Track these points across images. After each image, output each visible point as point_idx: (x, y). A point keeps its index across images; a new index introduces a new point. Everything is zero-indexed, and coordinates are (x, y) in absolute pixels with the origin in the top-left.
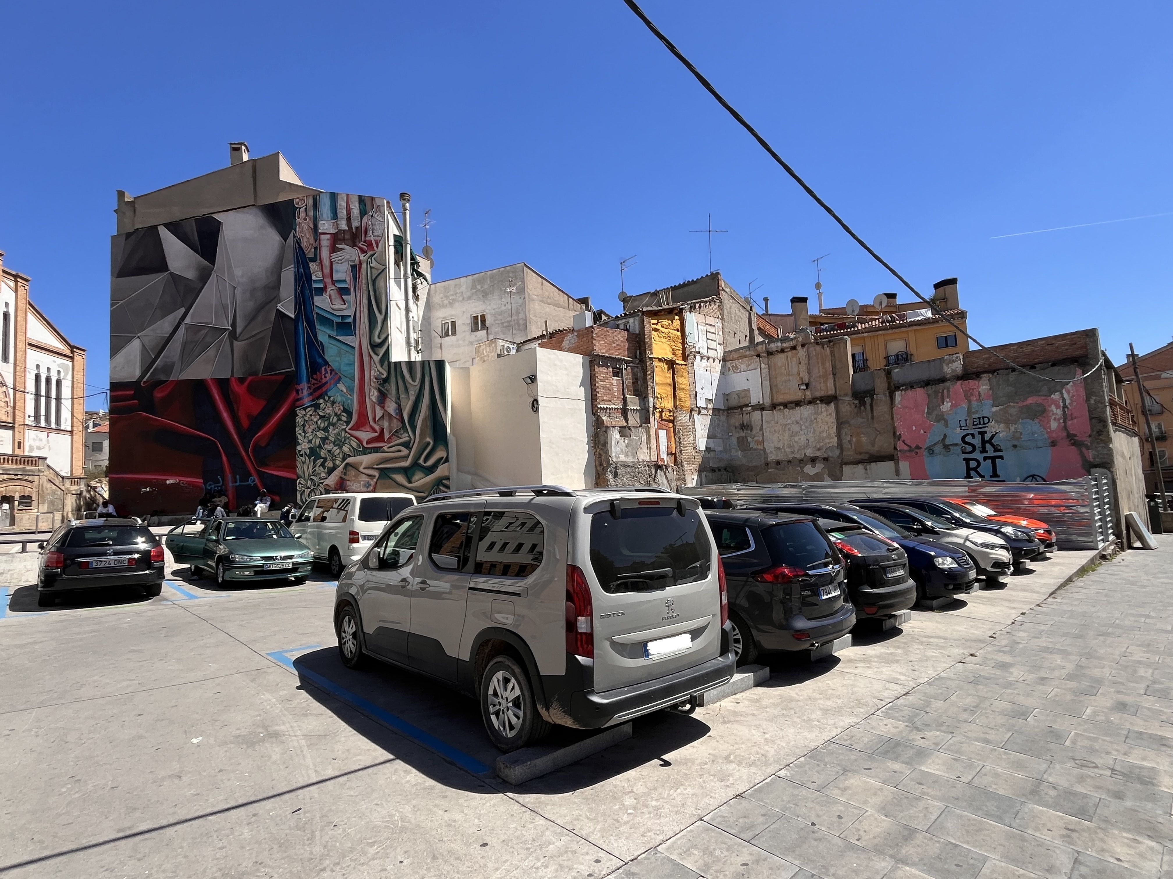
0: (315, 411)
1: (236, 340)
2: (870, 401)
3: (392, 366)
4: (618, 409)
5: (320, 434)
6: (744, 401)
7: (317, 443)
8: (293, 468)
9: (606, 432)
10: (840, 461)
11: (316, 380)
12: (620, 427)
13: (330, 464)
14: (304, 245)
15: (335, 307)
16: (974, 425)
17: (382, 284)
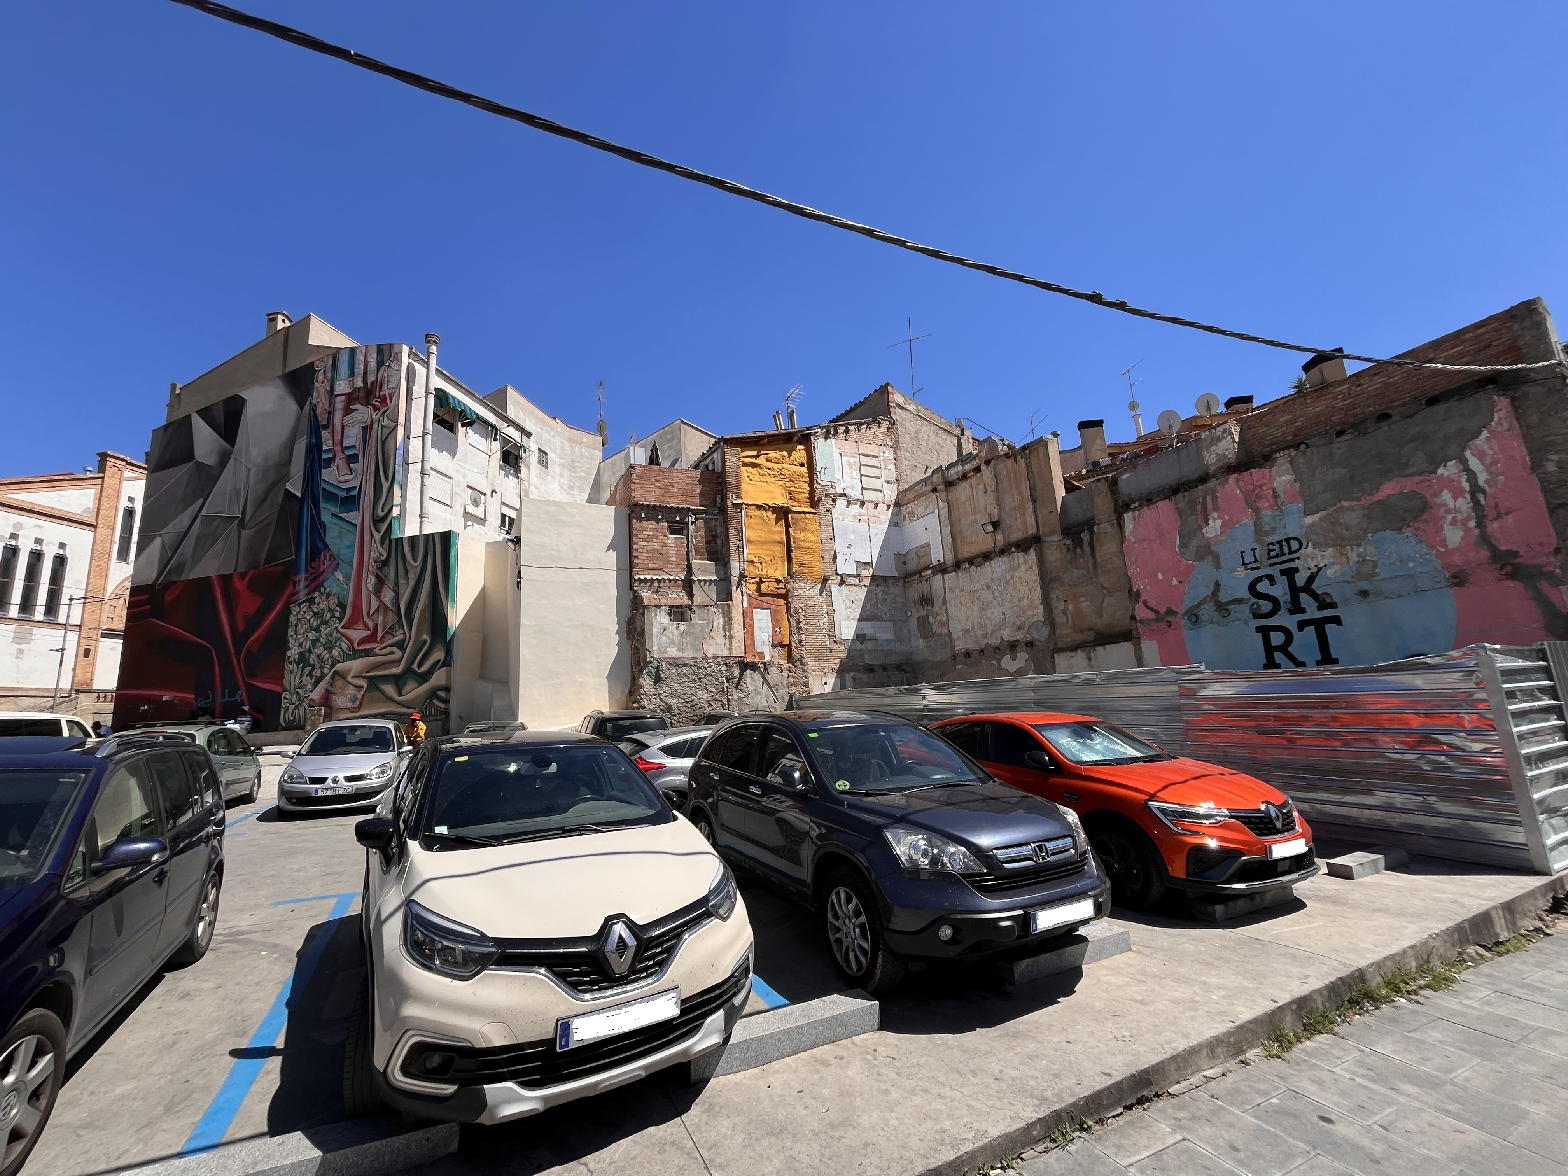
0: (310, 607)
1: (244, 529)
2: (1088, 537)
3: (394, 544)
4: (675, 581)
5: (312, 635)
6: (924, 562)
7: (308, 647)
8: (279, 678)
9: (643, 614)
10: (1052, 647)
11: (314, 568)
12: (670, 607)
13: (317, 673)
14: (319, 411)
15: (341, 479)
16: (1270, 558)
17: (392, 445)
